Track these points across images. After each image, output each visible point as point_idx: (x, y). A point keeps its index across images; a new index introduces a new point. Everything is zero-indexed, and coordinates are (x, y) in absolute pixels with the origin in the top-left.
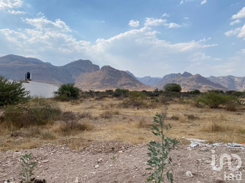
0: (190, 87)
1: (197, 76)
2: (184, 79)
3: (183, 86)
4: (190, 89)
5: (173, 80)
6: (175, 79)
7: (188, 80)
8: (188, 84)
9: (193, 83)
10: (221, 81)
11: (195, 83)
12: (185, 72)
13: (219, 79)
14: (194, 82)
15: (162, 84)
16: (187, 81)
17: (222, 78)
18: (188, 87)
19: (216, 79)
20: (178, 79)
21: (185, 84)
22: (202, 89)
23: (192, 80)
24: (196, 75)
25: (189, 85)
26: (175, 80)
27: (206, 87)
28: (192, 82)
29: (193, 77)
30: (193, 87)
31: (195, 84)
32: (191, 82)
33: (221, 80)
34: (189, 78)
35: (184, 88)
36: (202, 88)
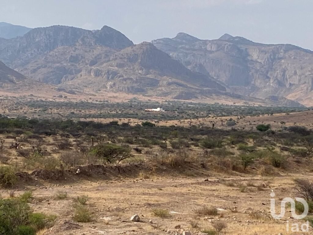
0: (128, 81)
1: (144, 48)
2: (107, 56)
3: (108, 78)
4: (130, 89)
5: (74, 54)
6: (77, 52)
7: (121, 58)
8: (121, 71)
9: (134, 68)
10: (211, 55)
11: (141, 69)
12: (105, 27)
13: (206, 51)
14: (136, 66)
15: (39, 68)
16: (118, 61)
17: (214, 48)
18: (125, 82)
19: (196, 50)
20: (86, 52)
21: (115, 74)
22: (160, 88)
23: (132, 59)
24: (142, 44)
25: (125, 77)
26: (80, 57)
27: (169, 84)
28: (132, 68)
29: (133, 51)
30: (136, 82)
31: (140, 72)
32: (130, 67)
33: (211, 52)
34: (123, 51)
35: (114, 84)
36: (160, 86)
